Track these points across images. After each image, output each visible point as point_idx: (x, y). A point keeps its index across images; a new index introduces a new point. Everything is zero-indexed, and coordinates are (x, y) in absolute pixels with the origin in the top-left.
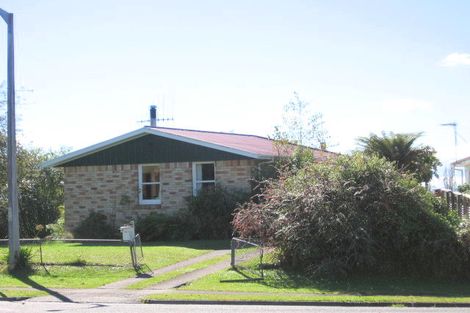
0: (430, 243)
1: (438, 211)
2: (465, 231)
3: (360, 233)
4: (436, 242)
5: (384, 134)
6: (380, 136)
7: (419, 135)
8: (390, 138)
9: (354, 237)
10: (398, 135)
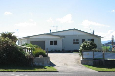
0: (20, 58)
1: (21, 50)
2: (27, 55)
3: (4, 55)
4: (21, 57)
5: (6, 33)
6: (5, 33)
7: (14, 33)
8: (7, 33)
9: (3, 56)
10: (9, 33)
